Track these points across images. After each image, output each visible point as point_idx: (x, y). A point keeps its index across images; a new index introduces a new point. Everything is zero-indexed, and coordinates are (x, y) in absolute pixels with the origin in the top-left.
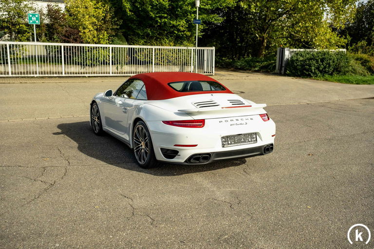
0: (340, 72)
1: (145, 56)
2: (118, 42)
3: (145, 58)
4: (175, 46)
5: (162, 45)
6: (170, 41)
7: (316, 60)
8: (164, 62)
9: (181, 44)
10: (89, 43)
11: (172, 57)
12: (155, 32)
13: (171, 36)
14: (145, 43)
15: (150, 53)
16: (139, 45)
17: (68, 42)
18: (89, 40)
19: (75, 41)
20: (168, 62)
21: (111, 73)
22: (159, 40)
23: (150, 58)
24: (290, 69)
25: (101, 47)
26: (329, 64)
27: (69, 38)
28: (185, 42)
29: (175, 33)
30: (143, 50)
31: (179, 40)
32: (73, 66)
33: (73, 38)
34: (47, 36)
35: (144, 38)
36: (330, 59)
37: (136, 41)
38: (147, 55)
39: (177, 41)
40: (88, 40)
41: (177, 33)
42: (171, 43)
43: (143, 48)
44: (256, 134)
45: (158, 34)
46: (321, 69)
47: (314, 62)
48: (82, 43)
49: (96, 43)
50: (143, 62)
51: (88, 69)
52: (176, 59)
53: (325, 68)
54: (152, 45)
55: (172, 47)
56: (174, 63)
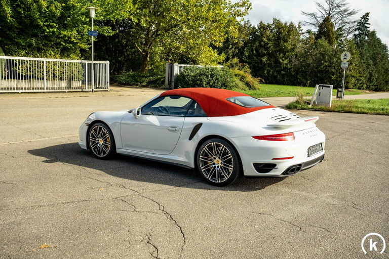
0: (226, 86)
1: (27, 70)
3: (27, 72)
4: (61, 58)
5: (47, 57)
6: (56, 53)
7: (206, 75)
8: (49, 76)
9: (68, 57)
11: (58, 71)
12: (39, 42)
13: (57, 48)
14: (27, 55)
15: (33, 66)
20: (54, 77)
22: (43, 51)
23: (33, 72)
24: (181, 84)
26: (218, 79)
28: (72, 55)
29: (62, 45)
30: (25, 63)
35: (25, 49)
36: (219, 75)
37: (15, 52)
38: (30, 68)
39: (64, 54)
41: (64, 44)
42: (57, 56)
43: (25, 60)
45: (43, 45)
46: (211, 84)
47: (205, 77)
50: (25, 76)
52: (63, 73)
53: (214, 83)
55: (59, 60)
56: (61, 78)
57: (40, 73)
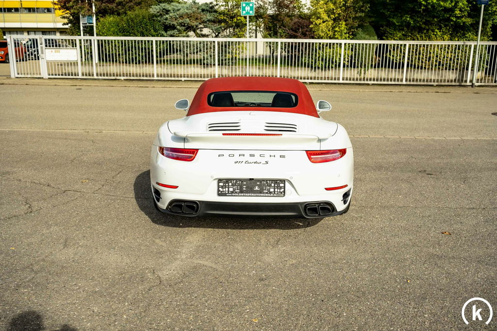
2: (363, 36)
4: (451, 40)
6: (444, 33)
9: (463, 37)
10: (322, 38)
12: (419, 19)
13: (446, 26)
14: (404, 37)
16: (394, 39)
17: (295, 37)
18: (323, 34)
19: (305, 36)
21: (341, 79)
22: (425, 31)
25: (337, 44)
27: (296, 32)
29: (452, 21)
31: (458, 31)
32: (301, 70)
33: (302, 32)
34: (271, 30)
35: (402, 30)
37: (391, 34)
39: (457, 33)
40: (320, 34)
41: (455, 20)
42: (445, 36)
43: (391, 44)
44: (283, 181)
45: (424, 23)
48: (313, 38)
49: (330, 38)
50: (396, 63)
51: (322, 74)
54: (414, 40)
55: (447, 43)
56: (450, 66)
57: (419, 59)
